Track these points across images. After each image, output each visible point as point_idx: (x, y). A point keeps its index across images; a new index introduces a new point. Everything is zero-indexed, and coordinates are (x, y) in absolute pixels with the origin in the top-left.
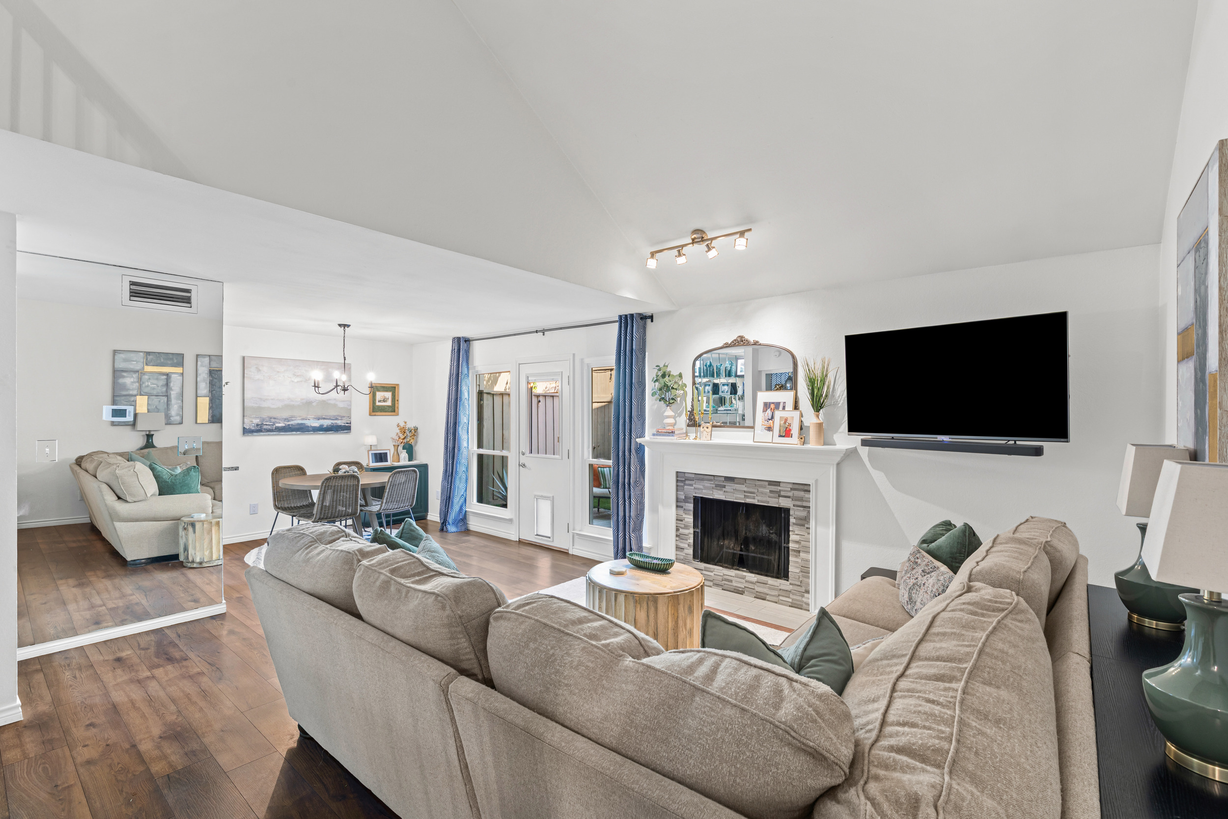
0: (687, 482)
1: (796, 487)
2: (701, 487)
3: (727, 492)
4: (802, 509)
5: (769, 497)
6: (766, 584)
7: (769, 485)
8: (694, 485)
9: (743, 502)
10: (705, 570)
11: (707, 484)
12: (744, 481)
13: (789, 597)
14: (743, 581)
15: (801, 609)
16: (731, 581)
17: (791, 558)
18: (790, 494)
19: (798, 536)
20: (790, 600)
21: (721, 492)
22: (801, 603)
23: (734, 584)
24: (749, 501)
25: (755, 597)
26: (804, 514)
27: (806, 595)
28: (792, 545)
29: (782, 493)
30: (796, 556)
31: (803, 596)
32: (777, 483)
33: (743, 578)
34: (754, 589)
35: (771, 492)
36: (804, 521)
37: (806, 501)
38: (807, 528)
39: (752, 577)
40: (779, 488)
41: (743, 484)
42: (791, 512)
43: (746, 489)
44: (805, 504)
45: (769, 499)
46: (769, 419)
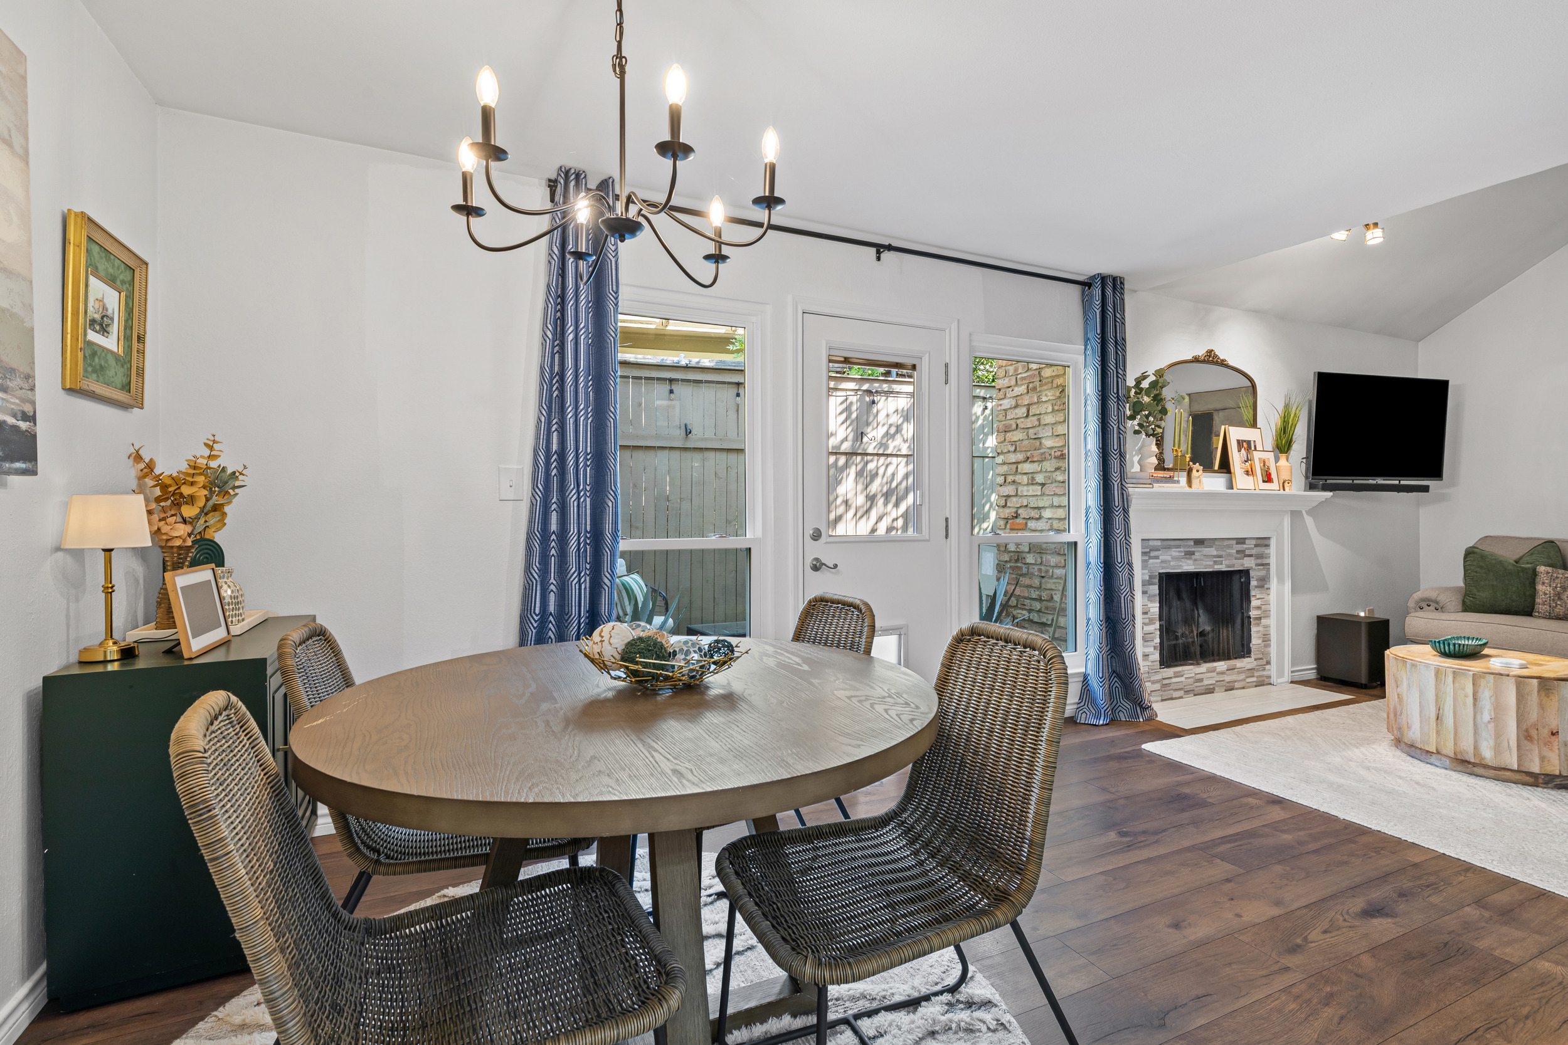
0: (1153, 554)
1: (1259, 542)
2: (1169, 558)
3: (1195, 560)
4: (1262, 567)
5: (1236, 559)
6: (1234, 669)
7: (1237, 543)
8: (1160, 557)
9: (1211, 570)
10: (1175, 677)
11: (1175, 553)
12: (1212, 541)
13: (1253, 676)
14: (1214, 674)
15: (1263, 685)
16: (1201, 680)
17: (1254, 629)
18: (1253, 552)
19: (1260, 601)
20: (1254, 679)
21: (1190, 562)
22: (1263, 679)
23: (1206, 682)
24: (1218, 568)
25: (1226, 690)
26: (1263, 573)
27: (1267, 667)
28: (1253, 613)
29: (1247, 552)
30: (1258, 625)
31: (1264, 670)
32: (1241, 541)
33: (1213, 670)
34: (1223, 681)
35: (1238, 552)
36: (1264, 581)
37: (1266, 558)
38: (1267, 589)
39: (1221, 665)
40: (1245, 546)
41: (1212, 547)
42: (1252, 573)
43: (1215, 553)
44: (1265, 561)
45: (1235, 561)
46: (1246, 461)
